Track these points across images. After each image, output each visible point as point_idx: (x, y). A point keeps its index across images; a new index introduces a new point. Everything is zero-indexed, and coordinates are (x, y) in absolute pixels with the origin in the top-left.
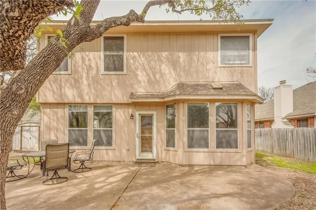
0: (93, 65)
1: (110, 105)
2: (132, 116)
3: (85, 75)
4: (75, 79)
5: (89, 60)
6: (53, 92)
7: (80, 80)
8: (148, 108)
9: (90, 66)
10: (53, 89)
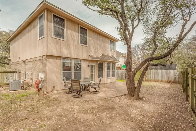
0: (75, 39)
1: (81, 60)
2: (88, 66)
3: (72, 44)
4: (68, 45)
5: (74, 36)
6: (57, 50)
7: (70, 45)
8: (93, 62)
9: (74, 39)
10: (56, 48)
